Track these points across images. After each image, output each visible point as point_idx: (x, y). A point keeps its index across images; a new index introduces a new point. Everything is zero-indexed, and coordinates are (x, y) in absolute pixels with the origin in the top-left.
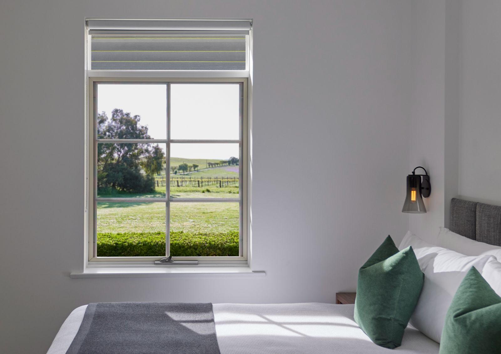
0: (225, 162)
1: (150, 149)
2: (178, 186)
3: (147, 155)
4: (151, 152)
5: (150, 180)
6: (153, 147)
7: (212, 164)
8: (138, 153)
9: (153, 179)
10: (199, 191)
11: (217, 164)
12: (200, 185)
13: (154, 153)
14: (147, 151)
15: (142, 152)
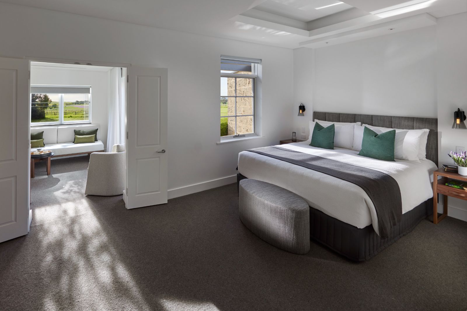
0: (74, 103)
1: (42, 96)
2: (55, 115)
3: (40, 99)
4: (43, 98)
5: (42, 112)
6: (43, 95)
7: (67, 104)
8: (35, 98)
9: (44, 112)
10: (67, 117)
11: (70, 104)
12: (66, 114)
13: (44, 98)
14: (40, 97)
15: (38, 98)
